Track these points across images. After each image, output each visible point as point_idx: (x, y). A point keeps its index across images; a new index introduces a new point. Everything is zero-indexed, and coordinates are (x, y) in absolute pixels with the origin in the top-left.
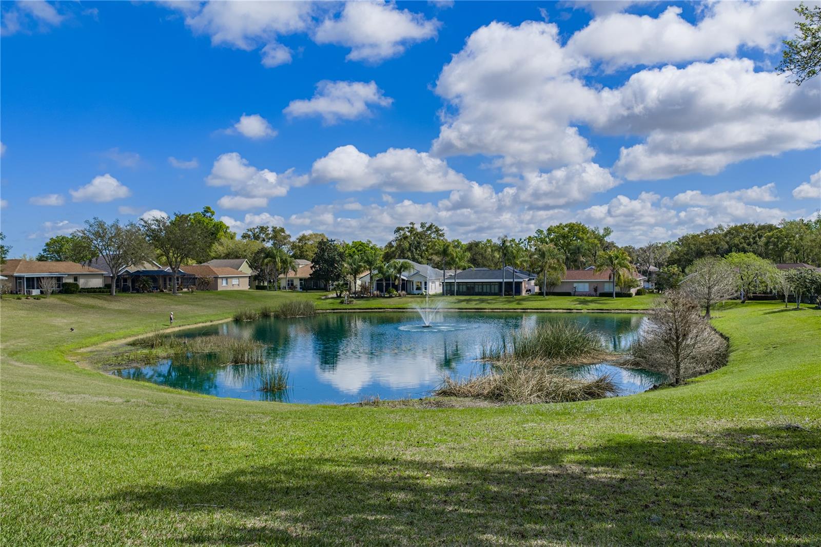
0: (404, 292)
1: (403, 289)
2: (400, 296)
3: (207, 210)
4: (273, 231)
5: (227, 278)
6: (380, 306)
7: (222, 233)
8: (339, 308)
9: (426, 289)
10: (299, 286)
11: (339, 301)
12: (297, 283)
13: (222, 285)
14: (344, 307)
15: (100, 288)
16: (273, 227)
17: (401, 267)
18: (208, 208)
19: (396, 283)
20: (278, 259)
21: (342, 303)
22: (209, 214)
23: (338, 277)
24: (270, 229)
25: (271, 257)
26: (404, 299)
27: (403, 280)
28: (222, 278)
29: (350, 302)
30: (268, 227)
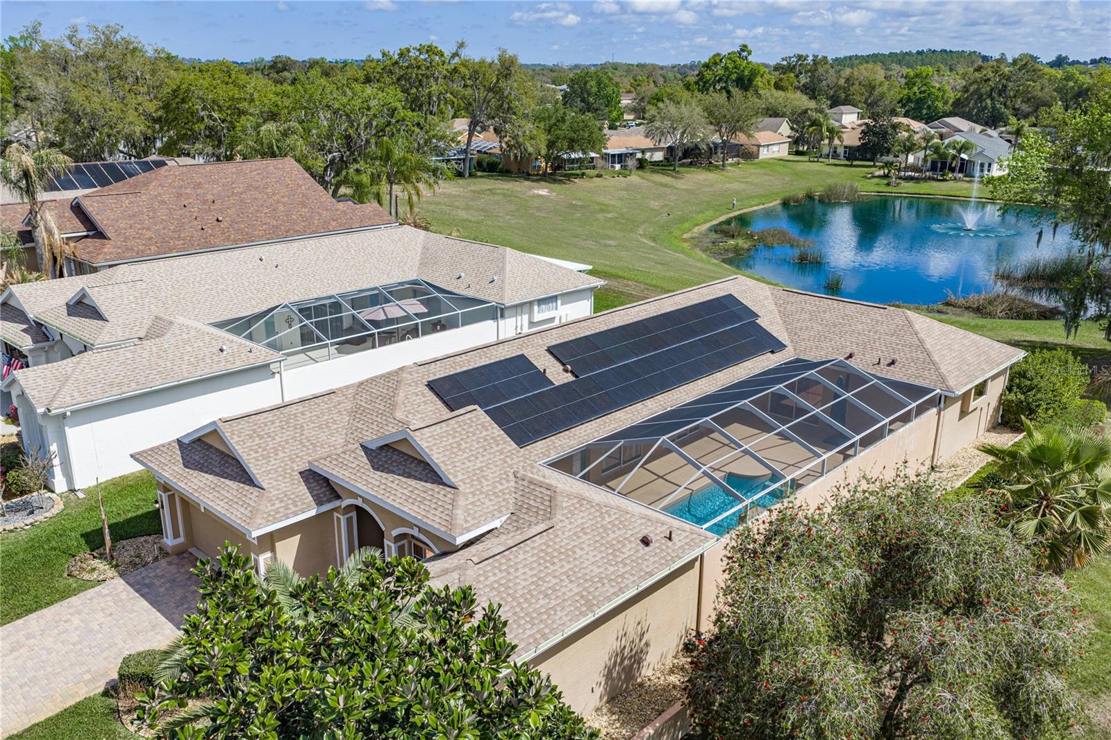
0: (961, 175)
1: (961, 171)
2: (955, 179)
3: (744, 48)
4: (814, 60)
5: (768, 146)
6: (930, 192)
7: (759, 78)
8: (885, 190)
9: (989, 171)
10: (842, 155)
11: (886, 182)
12: (841, 151)
13: (764, 154)
14: (890, 190)
15: (661, 161)
16: (813, 56)
17: (961, 149)
18: (745, 46)
19: (953, 165)
20: (824, 129)
21: (888, 184)
22: (745, 54)
23: (888, 151)
24: (810, 58)
25: (817, 125)
26: (959, 184)
27: (962, 159)
28: (764, 146)
29: (898, 184)
30: (808, 56)
